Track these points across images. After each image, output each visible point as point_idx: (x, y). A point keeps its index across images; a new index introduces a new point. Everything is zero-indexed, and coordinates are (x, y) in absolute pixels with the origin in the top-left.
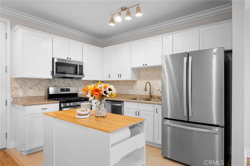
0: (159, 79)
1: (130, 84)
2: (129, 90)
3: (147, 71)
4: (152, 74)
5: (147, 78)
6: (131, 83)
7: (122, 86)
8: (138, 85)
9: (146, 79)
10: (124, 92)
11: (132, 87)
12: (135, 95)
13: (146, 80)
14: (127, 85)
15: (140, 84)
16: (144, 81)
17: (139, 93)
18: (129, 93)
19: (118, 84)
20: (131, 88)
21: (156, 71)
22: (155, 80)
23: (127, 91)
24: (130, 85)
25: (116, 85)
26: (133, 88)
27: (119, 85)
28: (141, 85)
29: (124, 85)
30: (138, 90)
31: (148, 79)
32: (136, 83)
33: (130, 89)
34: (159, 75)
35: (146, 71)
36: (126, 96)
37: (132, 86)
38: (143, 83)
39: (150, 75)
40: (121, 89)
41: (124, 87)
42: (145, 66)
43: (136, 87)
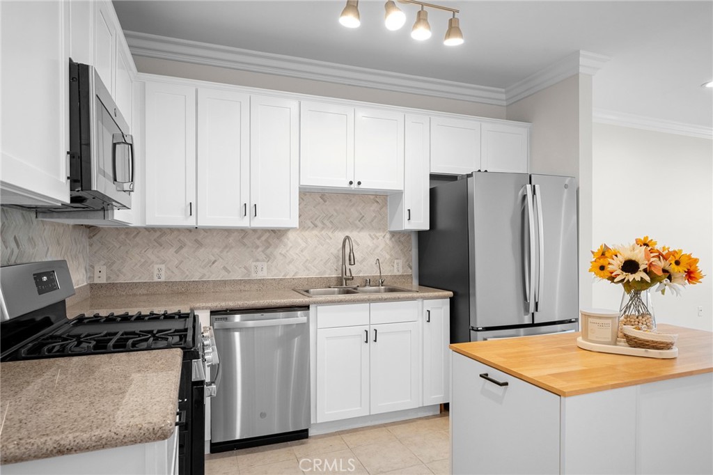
0: (362, 228)
1: (258, 242)
2: (255, 263)
3: (325, 201)
4: (343, 214)
5: (324, 224)
6: (263, 238)
7: (216, 251)
8: (290, 244)
9: (320, 225)
10: (228, 271)
11: (268, 251)
12: (281, 279)
13: (323, 228)
14: (245, 245)
15: (300, 241)
16: (315, 232)
17: (296, 273)
18: (254, 276)
19: (196, 241)
20: (264, 256)
21: (353, 205)
22: (352, 231)
23: (245, 268)
24: (257, 247)
25: (181, 248)
26: (269, 258)
27: (199, 244)
28: (304, 245)
29: (226, 247)
30: (290, 262)
31: (330, 226)
32: (285, 240)
33: (258, 260)
34: (363, 216)
35: (321, 200)
36: (243, 288)
37: (268, 248)
38: (309, 240)
39: (335, 214)
40: (213, 263)
41: (227, 252)
42: (355, 186)
43: (283, 252)
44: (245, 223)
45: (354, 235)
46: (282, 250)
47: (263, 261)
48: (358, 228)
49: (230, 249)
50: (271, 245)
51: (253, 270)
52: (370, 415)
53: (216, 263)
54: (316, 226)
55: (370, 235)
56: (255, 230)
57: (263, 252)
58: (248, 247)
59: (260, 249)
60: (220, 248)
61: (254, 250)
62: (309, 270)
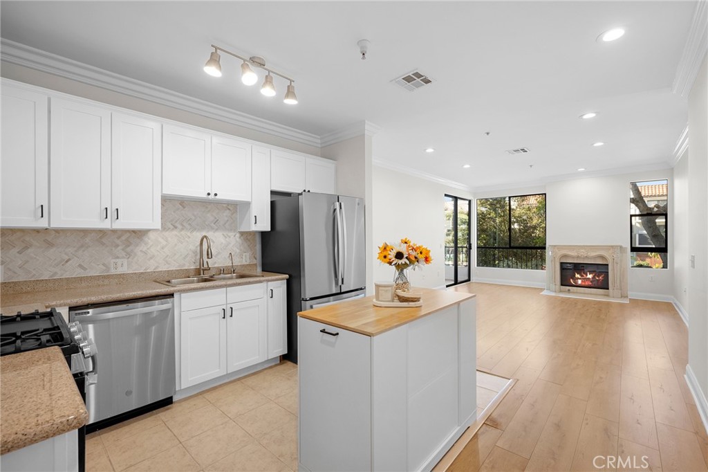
0: (217, 229)
1: (118, 242)
2: (114, 260)
3: (184, 208)
4: (200, 218)
5: (183, 226)
6: (123, 238)
7: (70, 250)
8: (151, 243)
9: (180, 227)
10: (85, 269)
11: (128, 249)
12: (142, 273)
13: (183, 229)
14: (103, 244)
15: (160, 240)
16: (175, 232)
17: (157, 267)
18: (113, 272)
19: (45, 241)
20: (124, 254)
21: (209, 211)
22: (208, 231)
23: (104, 265)
24: (117, 246)
25: (26, 248)
26: (129, 255)
28: (164, 243)
29: (82, 246)
30: (151, 258)
31: (189, 227)
32: (146, 239)
33: (118, 258)
34: (218, 220)
35: (181, 206)
36: (101, 283)
37: (128, 246)
38: (169, 239)
39: (193, 218)
40: (67, 262)
41: (84, 251)
42: (212, 196)
43: (144, 250)
44: (106, 225)
45: (210, 234)
46: (143, 247)
47: (123, 258)
48: (213, 229)
49: (87, 247)
50: (131, 244)
51: (112, 266)
52: (227, 374)
53: (69, 263)
54: (176, 227)
55: (223, 235)
56: (114, 231)
57: (123, 250)
58: (107, 246)
59: (119, 248)
60: (74, 247)
61: (113, 249)
62: (169, 264)
